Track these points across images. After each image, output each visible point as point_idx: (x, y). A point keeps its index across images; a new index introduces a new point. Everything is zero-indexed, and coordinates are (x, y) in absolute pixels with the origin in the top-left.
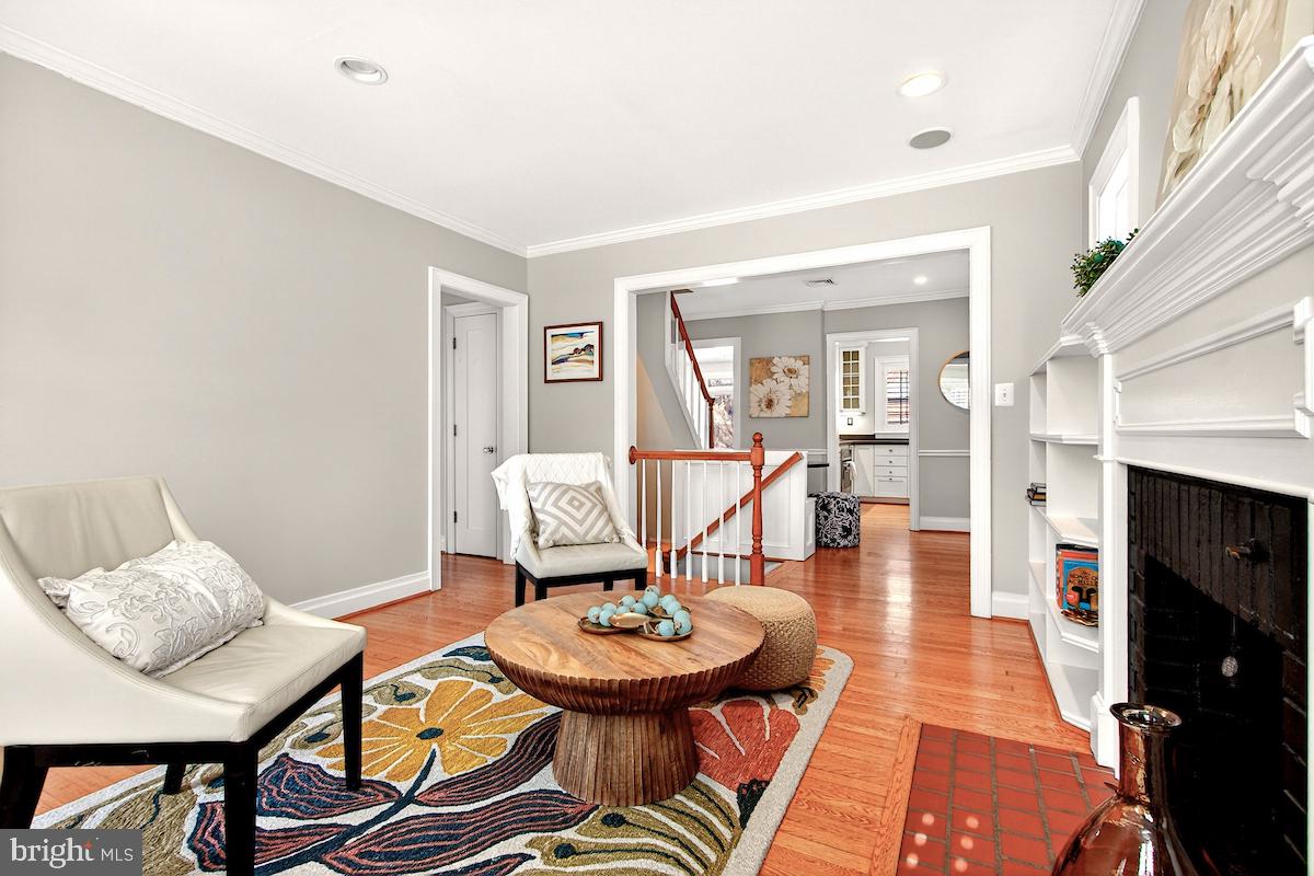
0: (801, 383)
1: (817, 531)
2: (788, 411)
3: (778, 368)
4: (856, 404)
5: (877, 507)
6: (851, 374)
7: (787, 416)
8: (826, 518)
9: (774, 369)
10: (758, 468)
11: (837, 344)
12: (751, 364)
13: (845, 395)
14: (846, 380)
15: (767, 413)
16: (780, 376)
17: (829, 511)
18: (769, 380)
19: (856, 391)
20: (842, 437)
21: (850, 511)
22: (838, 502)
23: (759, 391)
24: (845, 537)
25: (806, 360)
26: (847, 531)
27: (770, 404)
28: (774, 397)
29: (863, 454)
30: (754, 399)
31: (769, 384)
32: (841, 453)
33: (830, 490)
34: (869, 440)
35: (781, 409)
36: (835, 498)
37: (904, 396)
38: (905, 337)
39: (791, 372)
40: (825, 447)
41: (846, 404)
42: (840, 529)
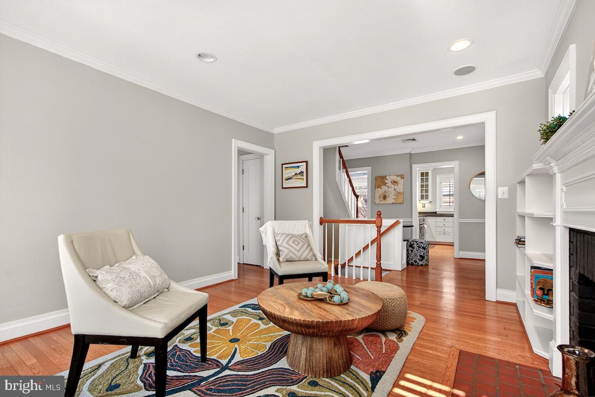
0: (400, 188)
1: (408, 257)
2: (393, 201)
3: (388, 181)
4: (427, 197)
5: (437, 246)
6: (425, 183)
7: (393, 203)
8: (412, 251)
9: (386, 181)
10: (379, 227)
11: (417, 169)
12: (376, 179)
13: (422, 193)
14: (422, 186)
15: (384, 202)
16: (389, 184)
17: (413, 248)
18: (384, 186)
19: (427, 191)
20: (420, 213)
21: (424, 248)
22: (418, 244)
23: (379, 192)
24: (421, 260)
25: (402, 177)
26: (422, 257)
27: (385, 197)
28: (386, 194)
29: (430, 220)
30: (377, 195)
31: (384, 188)
32: (420, 220)
33: (414, 238)
34: (434, 214)
35: (390, 200)
36: (416, 242)
37: (451, 193)
38: (453, 164)
39: (395, 182)
40: (411, 217)
41: (422, 197)
42: (419, 257)
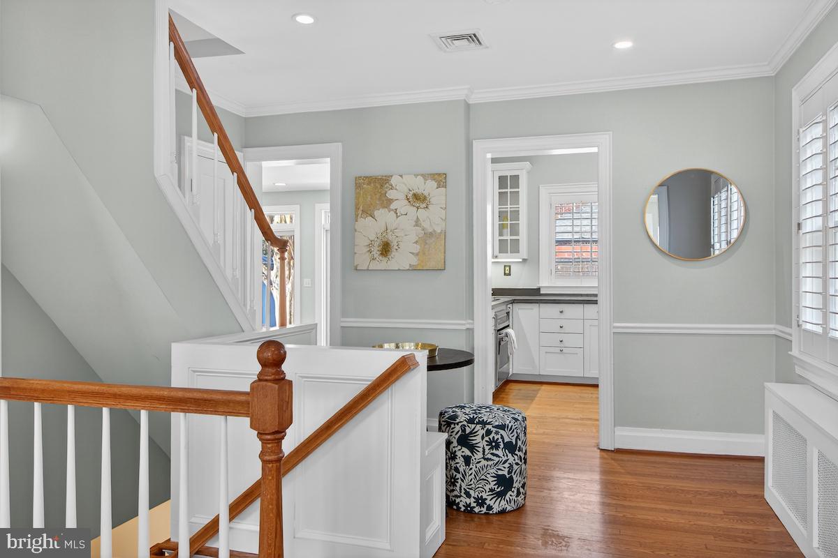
0: (433, 217)
2: (414, 261)
3: (398, 193)
4: (515, 249)
6: (509, 207)
7: (413, 269)
8: (467, 460)
9: (391, 194)
11: (489, 157)
12: (358, 186)
13: (501, 234)
14: (502, 216)
15: (382, 264)
16: (401, 205)
17: (473, 448)
18: (382, 211)
19: (515, 230)
20: (497, 292)
21: (511, 447)
22: (488, 432)
23: (370, 229)
25: (441, 179)
27: (386, 249)
28: (390, 237)
29: (525, 315)
30: (361, 242)
31: (384, 216)
32: (495, 318)
34: (531, 296)
35: (402, 258)
37: (595, 236)
38: (594, 146)
39: (418, 199)
40: (471, 315)
41: (503, 247)
42: (492, 480)
